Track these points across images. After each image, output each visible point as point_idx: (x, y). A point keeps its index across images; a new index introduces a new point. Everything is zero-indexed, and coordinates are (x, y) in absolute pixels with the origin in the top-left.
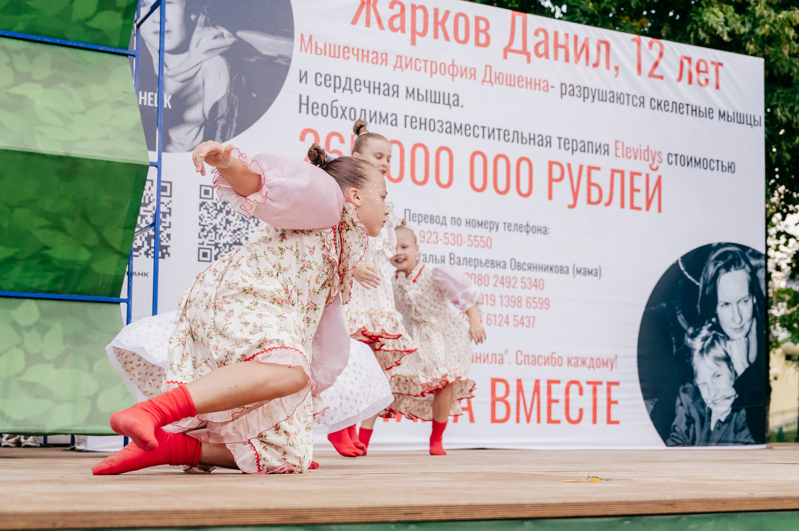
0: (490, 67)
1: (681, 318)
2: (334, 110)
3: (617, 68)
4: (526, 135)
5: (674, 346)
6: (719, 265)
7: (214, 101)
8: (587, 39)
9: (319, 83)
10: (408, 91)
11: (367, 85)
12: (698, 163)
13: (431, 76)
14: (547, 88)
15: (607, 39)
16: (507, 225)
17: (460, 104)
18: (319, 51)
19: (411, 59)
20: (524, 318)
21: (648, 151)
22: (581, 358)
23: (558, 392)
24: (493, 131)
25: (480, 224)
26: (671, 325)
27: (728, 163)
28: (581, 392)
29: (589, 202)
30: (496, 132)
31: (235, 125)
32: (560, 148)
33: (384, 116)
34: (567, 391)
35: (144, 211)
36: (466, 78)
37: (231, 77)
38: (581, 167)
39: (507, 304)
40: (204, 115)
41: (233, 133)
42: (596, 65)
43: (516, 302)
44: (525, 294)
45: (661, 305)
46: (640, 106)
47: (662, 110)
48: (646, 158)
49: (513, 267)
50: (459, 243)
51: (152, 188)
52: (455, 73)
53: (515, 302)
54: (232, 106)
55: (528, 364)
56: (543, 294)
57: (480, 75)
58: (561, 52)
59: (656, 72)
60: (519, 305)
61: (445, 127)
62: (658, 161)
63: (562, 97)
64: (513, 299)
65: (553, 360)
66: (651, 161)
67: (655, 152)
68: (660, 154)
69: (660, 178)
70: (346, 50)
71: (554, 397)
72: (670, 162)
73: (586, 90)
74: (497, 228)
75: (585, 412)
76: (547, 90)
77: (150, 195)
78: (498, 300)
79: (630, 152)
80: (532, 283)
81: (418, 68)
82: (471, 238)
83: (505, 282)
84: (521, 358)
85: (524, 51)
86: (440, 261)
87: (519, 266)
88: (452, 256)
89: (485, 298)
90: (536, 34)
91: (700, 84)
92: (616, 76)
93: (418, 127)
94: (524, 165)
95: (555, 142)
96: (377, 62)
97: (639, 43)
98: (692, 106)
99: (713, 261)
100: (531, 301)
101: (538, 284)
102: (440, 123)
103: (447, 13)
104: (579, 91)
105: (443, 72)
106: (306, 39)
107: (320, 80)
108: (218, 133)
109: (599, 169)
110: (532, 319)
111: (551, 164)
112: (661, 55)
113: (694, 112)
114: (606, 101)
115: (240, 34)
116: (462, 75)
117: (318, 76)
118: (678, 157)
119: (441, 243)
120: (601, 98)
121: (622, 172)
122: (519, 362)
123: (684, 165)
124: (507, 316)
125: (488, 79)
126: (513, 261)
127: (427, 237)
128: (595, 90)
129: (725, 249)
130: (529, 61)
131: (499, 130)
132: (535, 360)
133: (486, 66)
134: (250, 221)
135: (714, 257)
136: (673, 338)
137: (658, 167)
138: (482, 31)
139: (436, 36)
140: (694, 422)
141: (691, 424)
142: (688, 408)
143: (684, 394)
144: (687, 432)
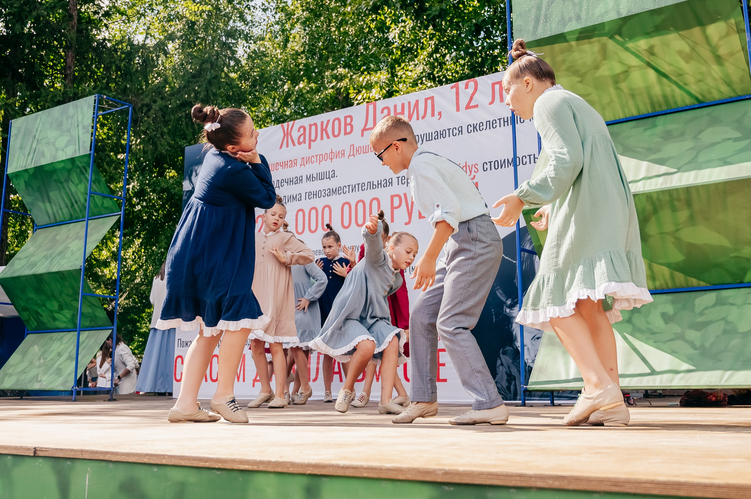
0: (353, 145)
1: (499, 293)
3: (440, 113)
4: (376, 183)
5: (493, 316)
8: (417, 102)
10: (307, 177)
11: (287, 181)
12: (511, 162)
13: (320, 164)
15: (433, 95)
17: (335, 176)
19: (309, 157)
24: (355, 186)
26: (491, 299)
29: (420, 217)
30: (357, 186)
32: (398, 184)
36: (339, 158)
42: (423, 117)
46: (459, 134)
47: (477, 131)
52: (333, 157)
57: (347, 153)
61: (326, 193)
62: (475, 171)
67: (472, 165)
68: (476, 166)
70: (277, 165)
72: (485, 169)
81: (312, 162)
90: (382, 112)
92: (439, 119)
93: (312, 197)
94: (375, 203)
96: (292, 166)
97: (457, 88)
98: (504, 119)
102: (324, 191)
103: (328, 121)
105: (326, 159)
111: (392, 197)
112: (476, 89)
114: (432, 140)
116: (336, 158)
118: (493, 164)
120: (428, 139)
123: (498, 169)
125: (352, 153)
128: (424, 134)
131: (358, 184)
133: (351, 145)
136: (493, 310)
137: (475, 176)
138: (348, 124)
139: (322, 138)
140: (515, 379)
141: (512, 381)
142: (509, 367)
143: (505, 356)
144: (509, 388)
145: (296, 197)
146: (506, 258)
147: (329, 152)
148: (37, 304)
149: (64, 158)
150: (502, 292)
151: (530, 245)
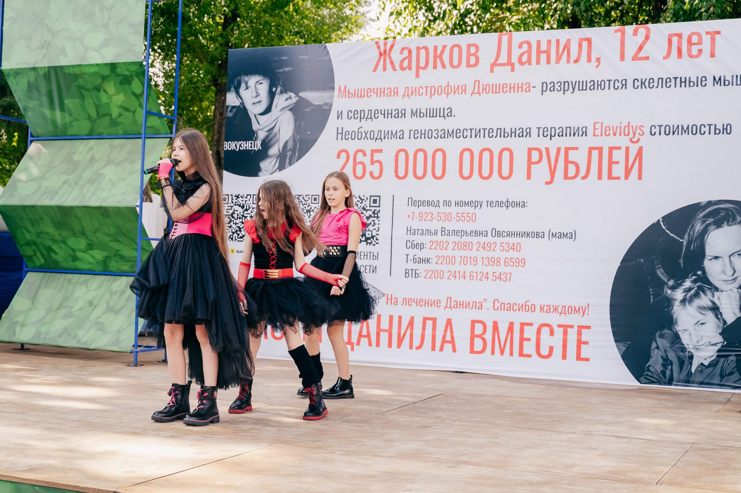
0: (479, 81)
1: (660, 272)
2: (360, 134)
3: (598, 60)
4: (508, 130)
5: (652, 296)
6: (707, 222)
7: (285, 141)
8: (569, 41)
9: (350, 117)
10: (412, 112)
11: (383, 113)
12: (685, 130)
13: (431, 98)
14: (528, 88)
15: (589, 36)
16: (489, 203)
17: (453, 115)
18: (350, 95)
19: (416, 88)
20: (502, 274)
21: (629, 127)
22: (553, 306)
23: (530, 332)
24: (480, 131)
25: (467, 204)
26: (649, 278)
27: (723, 125)
28: (552, 333)
29: (566, 177)
30: (482, 131)
31: (297, 154)
32: (539, 136)
33: (394, 133)
34: (539, 332)
35: (246, 214)
36: (458, 94)
37: (295, 123)
38: (559, 149)
39: (487, 264)
40: (279, 150)
41: (296, 159)
42: (576, 61)
43: (496, 262)
44: (503, 255)
45: (638, 260)
46: (622, 88)
47: (646, 88)
48: (626, 133)
49: (494, 235)
50: (449, 220)
51: (250, 199)
52: (449, 92)
53: (494, 262)
54: (296, 141)
55: (504, 310)
56: (520, 255)
57: (470, 90)
58: (543, 57)
59: (641, 55)
60: (498, 264)
61: (440, 134)
62: (639, 134)
63: (542, 94)
64: (493, 260)
65: (527, 307)
66: (631, 135)
67: (637, 126)
68: (642, 128)
69: (641, 149)
70: (369, 91)
71: (526, 336)
72: (653, 133)
73: (566, 84)
74: (481, 206)
75: (555, 349)
76: (529, 91)
77: (249, 204)
78: (480, 261)
79: (610, 130)
80: (510, 247)
81: (421, 94)
82: (458, 215)
83: (486, 246)
84: (497, 305)
85: (510, 63)
86: (434, 233)
87: (499, 234)
88: (443, 229)
89: (469, 259)
90: (520, 46)
91: (690, 56)
92: (597, 67)
93: (419, 137)
94: (506, 155)
95: (534, 132)
96: (391, 95)
97: (623, 33)
98: (681, 78)
99: (701, 219)
100: (509, 261)
101: (515, 247)
102: (437, 132)
103: (444, 47)
104: (559, 86)
105: (440, 93)
106: (342, 89)
107: (351, 115)
108: (287, 161)
109: (577, 148)
110: (509, 275)
111: (530, 150)
112: (647, 38)
113: (683, 84)
114: (586, 90)
115: (301, 94)
116: (454, 94)
117: (350, 112)
118: (663, 129)
119: (435, 220)
120: (581, 88)
121: (600, 149)
122: (496, 308)
123: (669, 134)
124: (487, 273)
125: (476, 91)
126: (494, 230)
127: (424, 217)
128: (576, 82)
129: (716, 207)
130: (513, 70)
131: (485, 129)
132: (510, 307)
133: (475, 81)
134: (305, 215)
135: (701, 215)
136: (651, 290)
137: (639, 140)
138: (473, 55)
139: (435, 67)
140: (671, 364)
141: (668, 365)
142: (665, 351)
143: (661, 339)
144: (663, 373)
145: (396, 133)
146: (672, 235)
147: (444, 85)
148: (53, 240)
149: (100, 61)
150: (663, 271)
151: (702, 224)
